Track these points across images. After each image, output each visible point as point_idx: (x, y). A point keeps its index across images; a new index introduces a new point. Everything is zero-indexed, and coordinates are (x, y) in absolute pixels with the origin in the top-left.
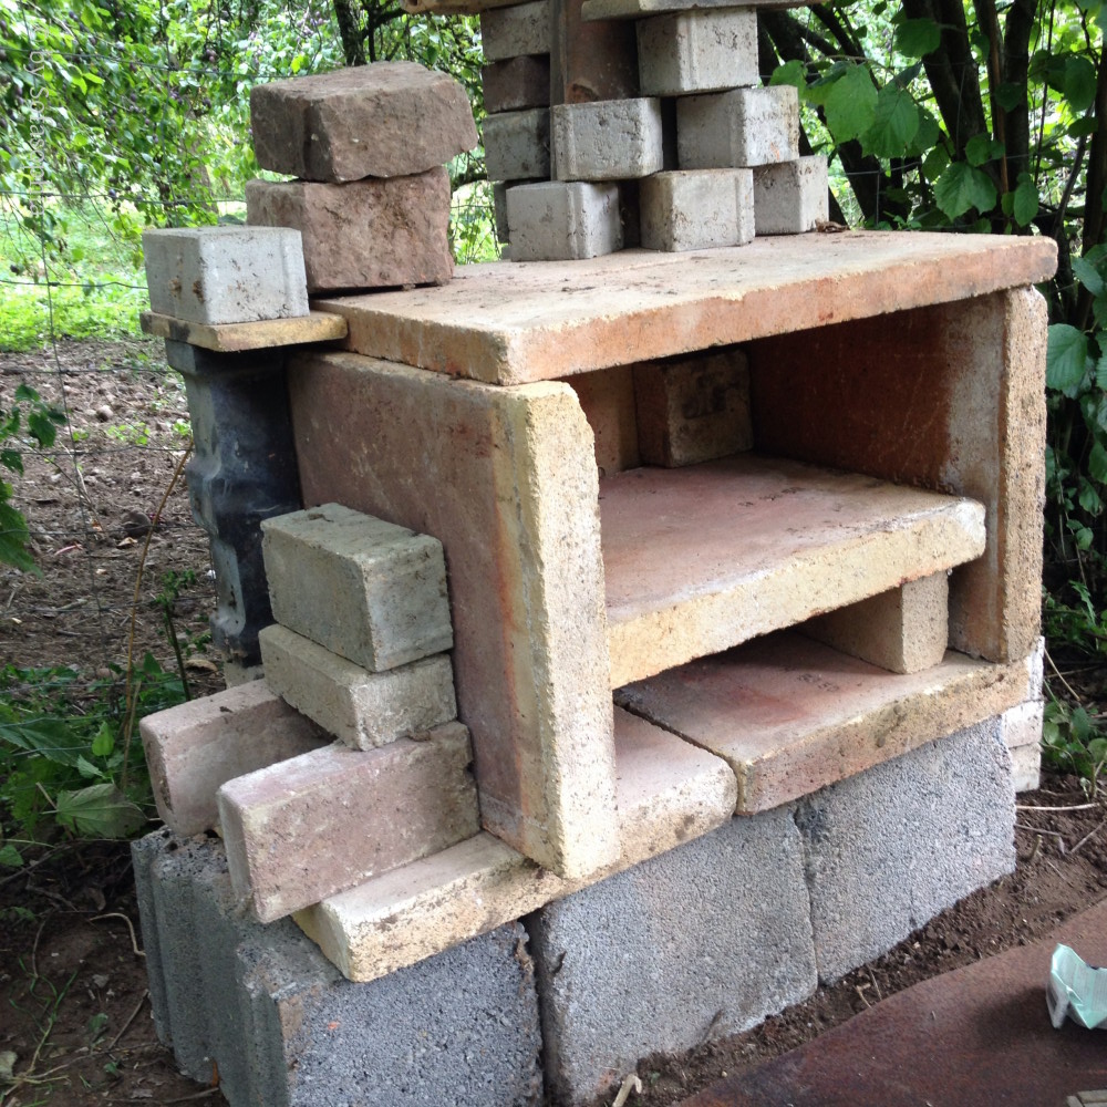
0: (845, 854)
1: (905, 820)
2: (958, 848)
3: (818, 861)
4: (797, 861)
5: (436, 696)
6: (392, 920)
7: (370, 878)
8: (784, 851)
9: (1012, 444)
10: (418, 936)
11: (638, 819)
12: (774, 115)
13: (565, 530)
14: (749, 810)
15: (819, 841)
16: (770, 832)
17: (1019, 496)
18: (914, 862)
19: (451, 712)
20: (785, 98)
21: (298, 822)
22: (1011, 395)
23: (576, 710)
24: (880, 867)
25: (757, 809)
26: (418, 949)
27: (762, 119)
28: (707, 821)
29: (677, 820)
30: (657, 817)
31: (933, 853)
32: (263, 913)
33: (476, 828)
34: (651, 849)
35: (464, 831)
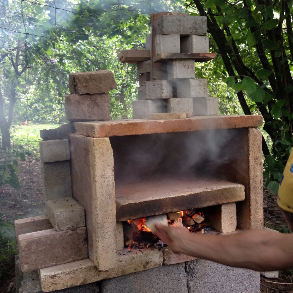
0: (201, 283)
1: (221, 276)
2: (240, 288)
3: (191, 284)
4: (185, 282)
5: (79, 219)
6: (55, 276)
7: (54, 265)
8: (180, 278)
9: (251, 170)
10: (62, 282)
11: (131, 260)
12: (200, 85)
13: (103, 174)
14: (167, 263)
15: (193, 277)
16: (176, 272)
17: (254, 184)
18: (225, 289)
19: (83, 224)
20: (203, 81)
21: (34, 246)
22: (250, 156)
23: (105, 223)
24: (213, 289)
25: (169, 263)
26: (62, 286)
27: (196, 86)
28: (153, 264)
29: (144, 263)
30: (137, 260)
31: (231, 288)
32: (23, 269)
33: (87, 256)
34: (135, 269)
35: (83, 257)
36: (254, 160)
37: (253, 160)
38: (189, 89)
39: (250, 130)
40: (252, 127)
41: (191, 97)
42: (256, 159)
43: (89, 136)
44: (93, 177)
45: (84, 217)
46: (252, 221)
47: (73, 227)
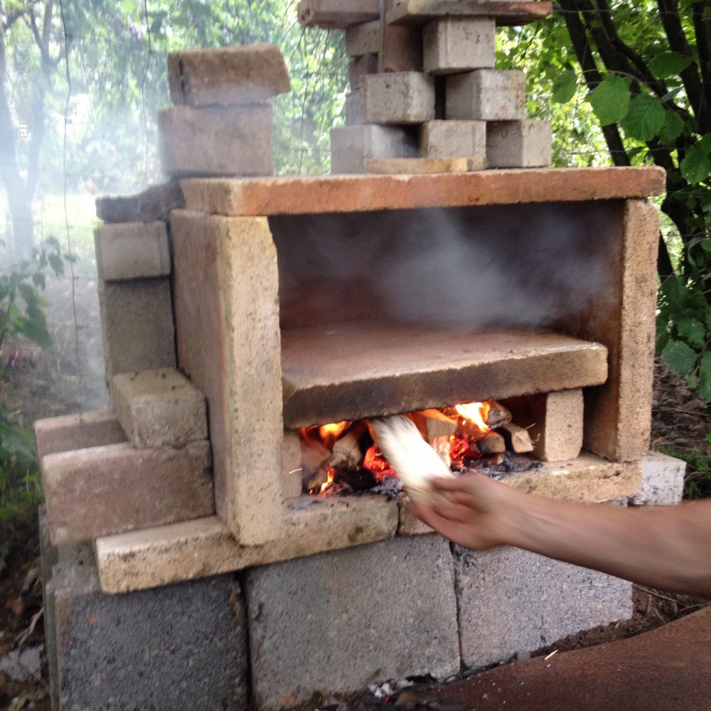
2: (583, 593)
3: (465, 580)
6: (132, 555)
7: (131, 531)
8: (438, 566)
11: (319, 521)
13: (251, 309)
14: (406, 530)
15: (468, 566)
16: (427, 552)
17: (632, 344)
19: (203, 433)
20: (515, 78)
21: (82, 483)
22: (627, 273)
24: (516, 594)
25: (412, 532)
26: (149, 578)
27: (495, 89)
28: (373, 533)
29: (350, 528)
30: (335, 523)
32: (54, 537)
33: (210, 511)
34: (329, 544)
35: (201, 512)
36: (637, 283)
37: (633, 283)
38: (478, 97)
39: (632, 205)
40: (637, 198)
41: (483, 117)
42: (640, 281)
43: (216, 213)
44: (227, 318)
45: (204, 417)
46: (621, 436)
47: (177, 439)
